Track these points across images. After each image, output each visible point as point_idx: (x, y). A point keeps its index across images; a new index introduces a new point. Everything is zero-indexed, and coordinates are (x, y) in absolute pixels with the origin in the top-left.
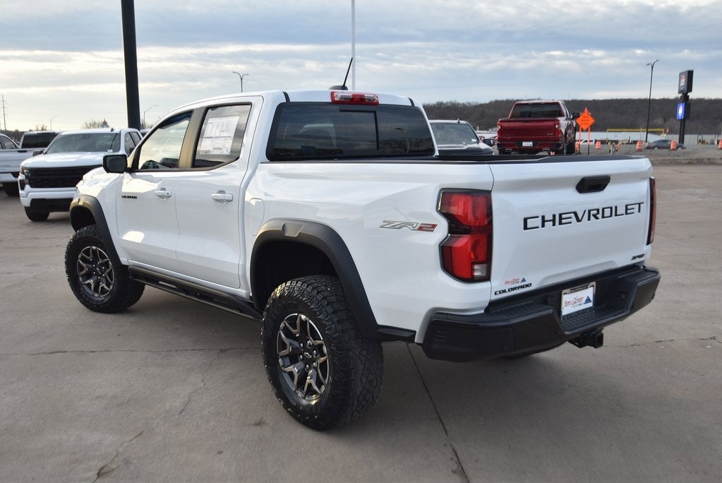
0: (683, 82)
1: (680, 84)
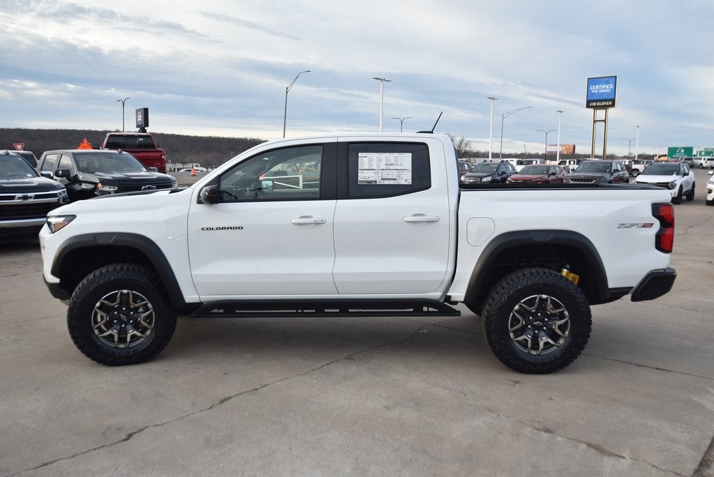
0: (140, 118)
1: (137, 119)
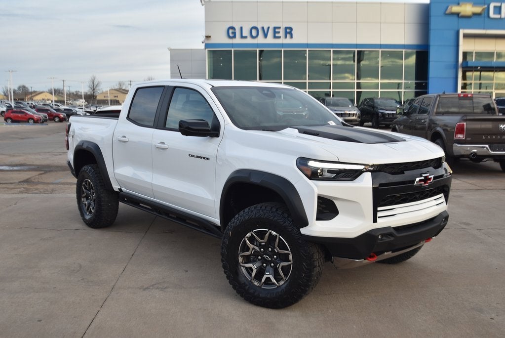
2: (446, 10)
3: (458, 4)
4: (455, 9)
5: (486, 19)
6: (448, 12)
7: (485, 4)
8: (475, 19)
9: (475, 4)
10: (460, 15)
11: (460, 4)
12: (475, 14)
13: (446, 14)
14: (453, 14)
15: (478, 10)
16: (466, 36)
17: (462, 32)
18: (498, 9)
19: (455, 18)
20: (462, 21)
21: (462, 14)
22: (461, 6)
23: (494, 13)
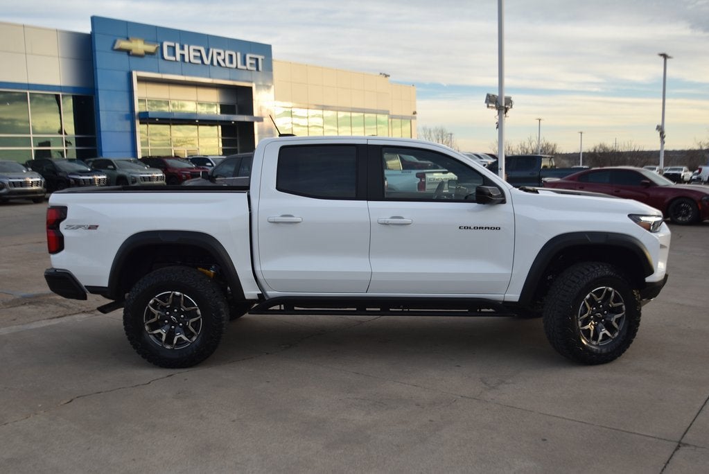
2: (114, 45)
3: (128, 39)
4: (123, 44)
5: (160, 60)
6: (116, 47)
7: (157, 42)
8: (147, 59)
9: (146, 41)
10: (131, 53)
11: (130, 39)
12: (147, 53)
13: (113, 49)
14: (121, 50)
15: (151, 48)
16: (141, 80)
17: (135, 74)
18: (171, 49)
19: (125, 56)
20: (133, 60)
21: (134, 51)
22: (131, 42)
23: (169, 55)
